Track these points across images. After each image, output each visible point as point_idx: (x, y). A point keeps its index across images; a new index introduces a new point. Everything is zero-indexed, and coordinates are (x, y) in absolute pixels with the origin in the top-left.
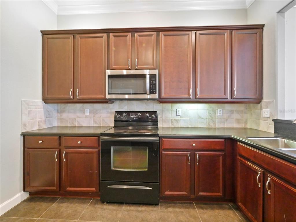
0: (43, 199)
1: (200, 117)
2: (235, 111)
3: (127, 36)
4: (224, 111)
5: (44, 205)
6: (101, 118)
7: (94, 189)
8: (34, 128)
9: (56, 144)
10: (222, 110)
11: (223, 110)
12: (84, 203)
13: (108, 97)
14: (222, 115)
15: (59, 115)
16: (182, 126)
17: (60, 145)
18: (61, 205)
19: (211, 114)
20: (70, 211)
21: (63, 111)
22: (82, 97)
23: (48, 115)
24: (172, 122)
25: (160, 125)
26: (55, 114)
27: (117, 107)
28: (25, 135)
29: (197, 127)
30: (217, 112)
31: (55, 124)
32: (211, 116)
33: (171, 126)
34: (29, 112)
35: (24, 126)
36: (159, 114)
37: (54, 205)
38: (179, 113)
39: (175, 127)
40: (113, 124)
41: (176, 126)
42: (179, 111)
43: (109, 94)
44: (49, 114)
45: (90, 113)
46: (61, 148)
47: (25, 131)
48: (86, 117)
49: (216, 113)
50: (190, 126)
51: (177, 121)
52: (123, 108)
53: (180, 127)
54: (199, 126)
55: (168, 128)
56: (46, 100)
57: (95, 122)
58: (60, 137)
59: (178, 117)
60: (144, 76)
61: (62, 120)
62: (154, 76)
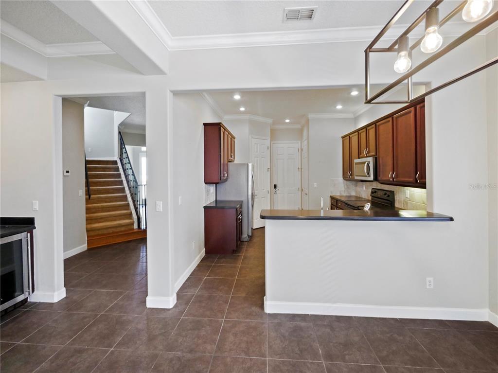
13: (356, 178)
24: (403, 204)
25: (396, 204)
26: (352, 187)
31: (353, 194)
34: (334, 185)
35: (331, 192)
38: (407, 195)
42: (407, 193)
43: (356, 176)
44: (348, 187)
47: (332, 195)
48: (364, 191)
51: (407, 203)
56: (345, 178)
57: (367, 195)
58: (337, 200)
59: (407, 199)
60: (365, 163)
61: (356, 192)
62: (369, 162)
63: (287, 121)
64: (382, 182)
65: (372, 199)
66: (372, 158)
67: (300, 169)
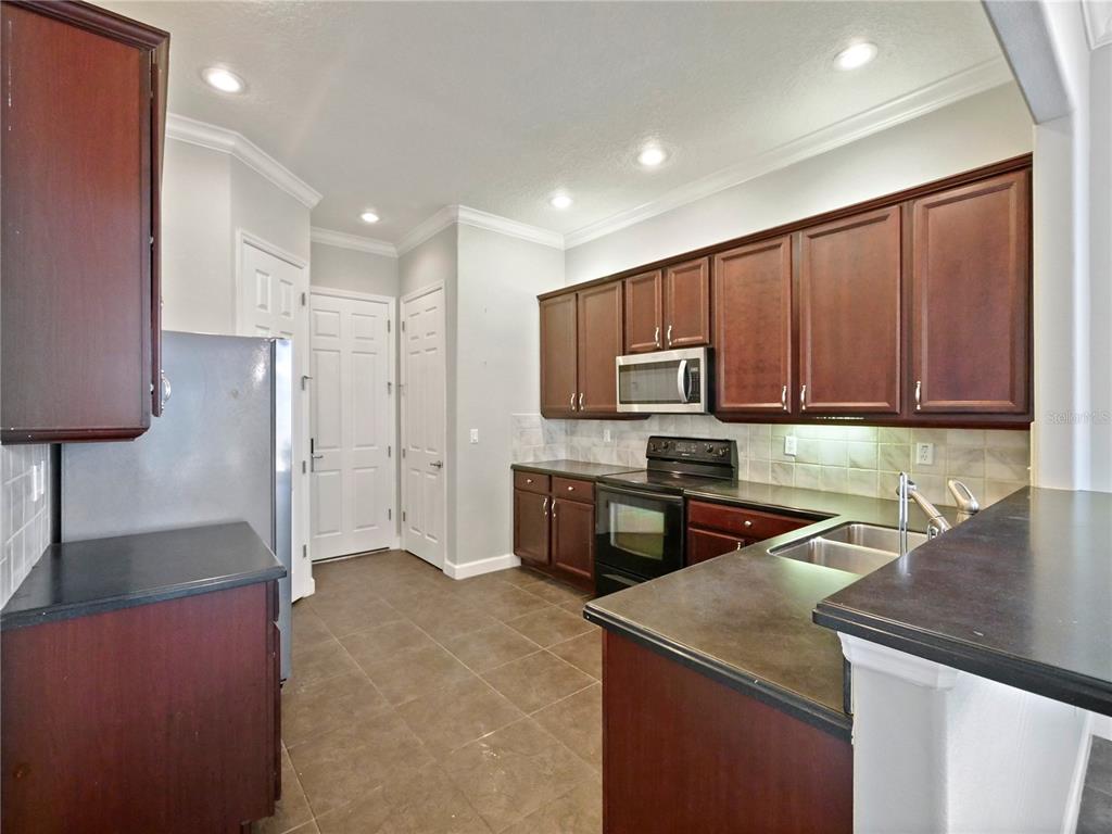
0: (533, 573)
1: (854, 465)
2: (988, 451)
3: (653, 278)
4: (942, 449)
5: (531, 578)
6: (629, 450)
7: (588, 574)
8: (528, 461)
9: (544, 488)
10: (930, 446)
11: (935, 446)
12: (576, 594)
13: (621, 408)
14: (934, 462)
15: (569, 438)
16: (801, 485)
17: (550, 490)
18: (549, 585)
19: (889, 455)
20: (554, 594)
21: (573, 433)
22: (592, 407)
23: (550, 439)
24: (773, 471)
25: (744, 475)
26: (561, 437)
27: (654, 429)
28: (518, 470)
29: (844, 492)
30: (915, 452)
31: (563, 455)
32: (891, 463)
33: (770, 480)
34: (522, 434)
35: (515, 455)
36: (742, 448)
37: (542, 583)
38: (790, 449)
39: (781, 486)
40: (644, 463)
41: (784, 484)
42: (791, 442)
43: (621, 402)
44: (552, 438)
45: (611, 438)
46: (553, 495)
47: (515, 463)
48: (606, 445)
49: (908, 456)
50: (823, 488)
51: (787, 469)
52: (666, 431)
53: (796, 488)
54: (851, 491)
55: (765, 486)
56: (547, 413)
57: (619, 457)
58: (550, 476)
59: (788, 458)
60: (676, 364)
61: (572, 449)
62: (695, 362)
63: (370, 217)
64: (729, 416)
65: (649, 465)
66: (702, 349)
67: (393, 388)
